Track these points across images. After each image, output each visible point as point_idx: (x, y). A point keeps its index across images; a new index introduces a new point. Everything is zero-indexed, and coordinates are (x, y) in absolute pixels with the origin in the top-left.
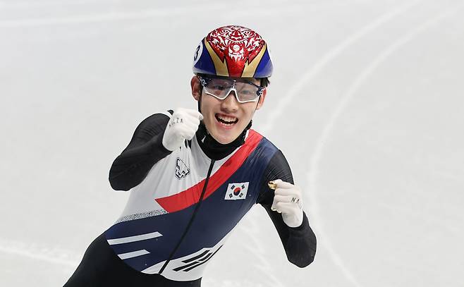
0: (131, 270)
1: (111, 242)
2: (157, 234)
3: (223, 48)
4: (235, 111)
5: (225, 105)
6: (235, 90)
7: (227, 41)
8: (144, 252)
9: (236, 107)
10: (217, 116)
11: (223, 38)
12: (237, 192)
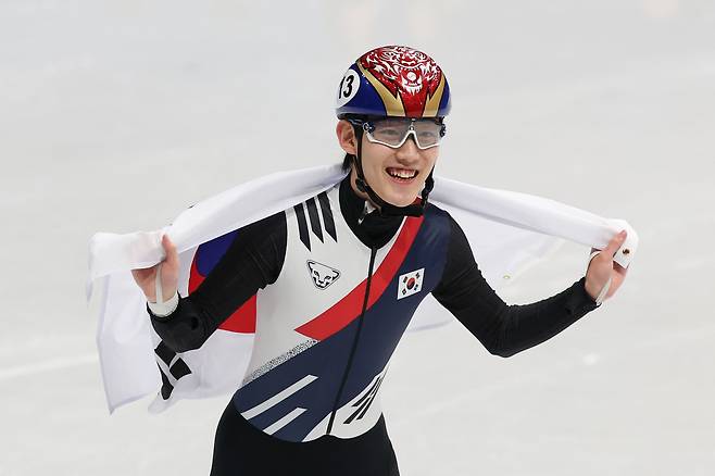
0: (287, 445)
1: (248, 415)
2: (310, 379)
3: (393, 78)
4: (415, 162)
5: (401, 155)
6: (414, 132)
7: (396, 68)
8: (299, 411)
9: (417, 156)
10: (388, 170)
11: (390, 63)
12: (411, 285)
